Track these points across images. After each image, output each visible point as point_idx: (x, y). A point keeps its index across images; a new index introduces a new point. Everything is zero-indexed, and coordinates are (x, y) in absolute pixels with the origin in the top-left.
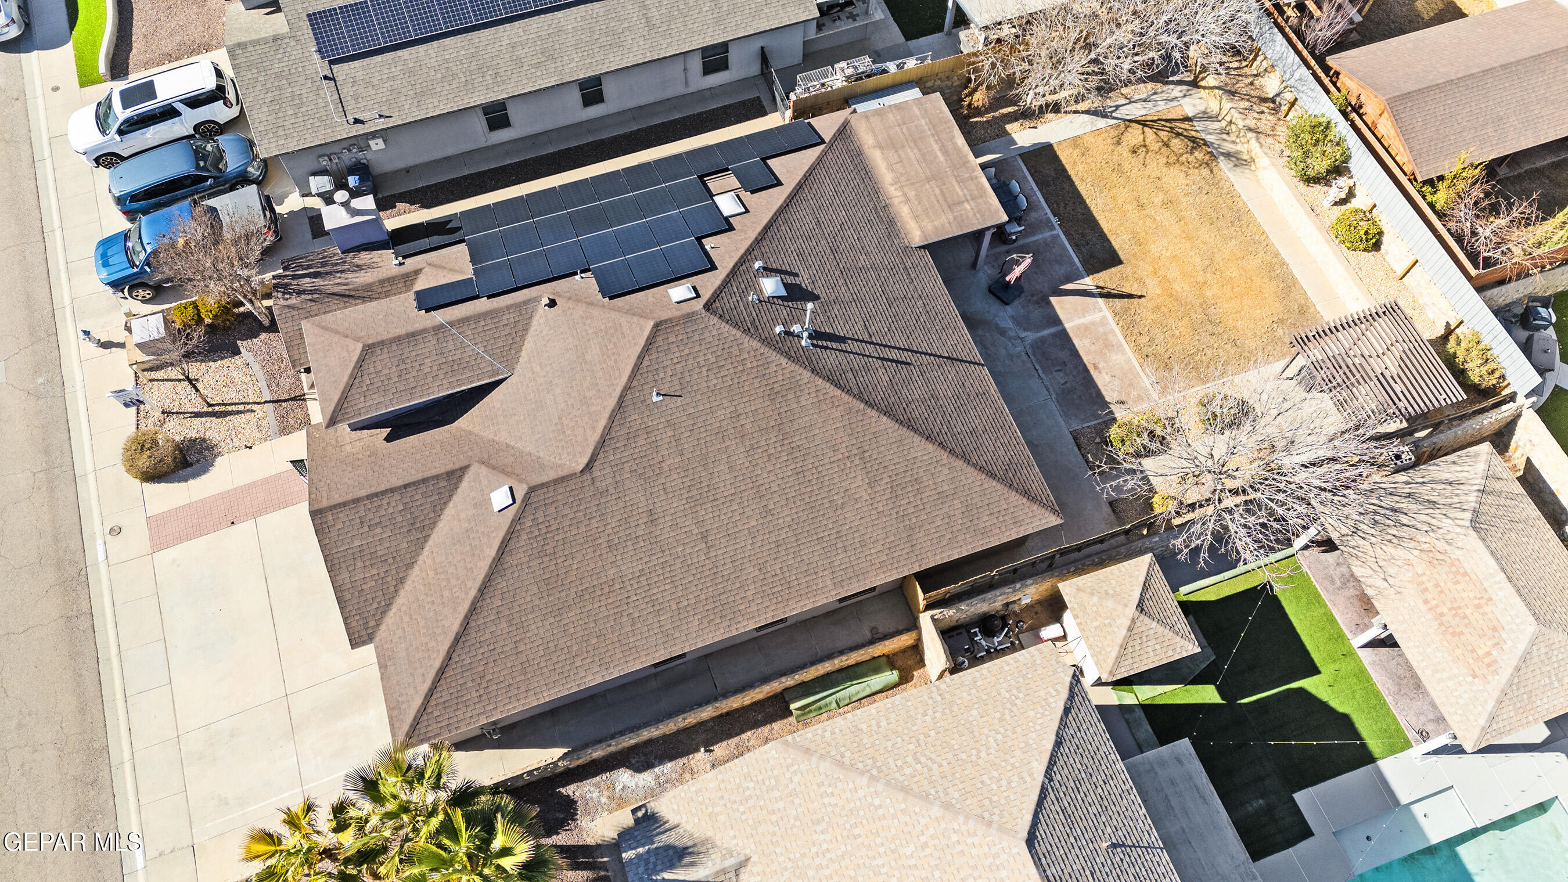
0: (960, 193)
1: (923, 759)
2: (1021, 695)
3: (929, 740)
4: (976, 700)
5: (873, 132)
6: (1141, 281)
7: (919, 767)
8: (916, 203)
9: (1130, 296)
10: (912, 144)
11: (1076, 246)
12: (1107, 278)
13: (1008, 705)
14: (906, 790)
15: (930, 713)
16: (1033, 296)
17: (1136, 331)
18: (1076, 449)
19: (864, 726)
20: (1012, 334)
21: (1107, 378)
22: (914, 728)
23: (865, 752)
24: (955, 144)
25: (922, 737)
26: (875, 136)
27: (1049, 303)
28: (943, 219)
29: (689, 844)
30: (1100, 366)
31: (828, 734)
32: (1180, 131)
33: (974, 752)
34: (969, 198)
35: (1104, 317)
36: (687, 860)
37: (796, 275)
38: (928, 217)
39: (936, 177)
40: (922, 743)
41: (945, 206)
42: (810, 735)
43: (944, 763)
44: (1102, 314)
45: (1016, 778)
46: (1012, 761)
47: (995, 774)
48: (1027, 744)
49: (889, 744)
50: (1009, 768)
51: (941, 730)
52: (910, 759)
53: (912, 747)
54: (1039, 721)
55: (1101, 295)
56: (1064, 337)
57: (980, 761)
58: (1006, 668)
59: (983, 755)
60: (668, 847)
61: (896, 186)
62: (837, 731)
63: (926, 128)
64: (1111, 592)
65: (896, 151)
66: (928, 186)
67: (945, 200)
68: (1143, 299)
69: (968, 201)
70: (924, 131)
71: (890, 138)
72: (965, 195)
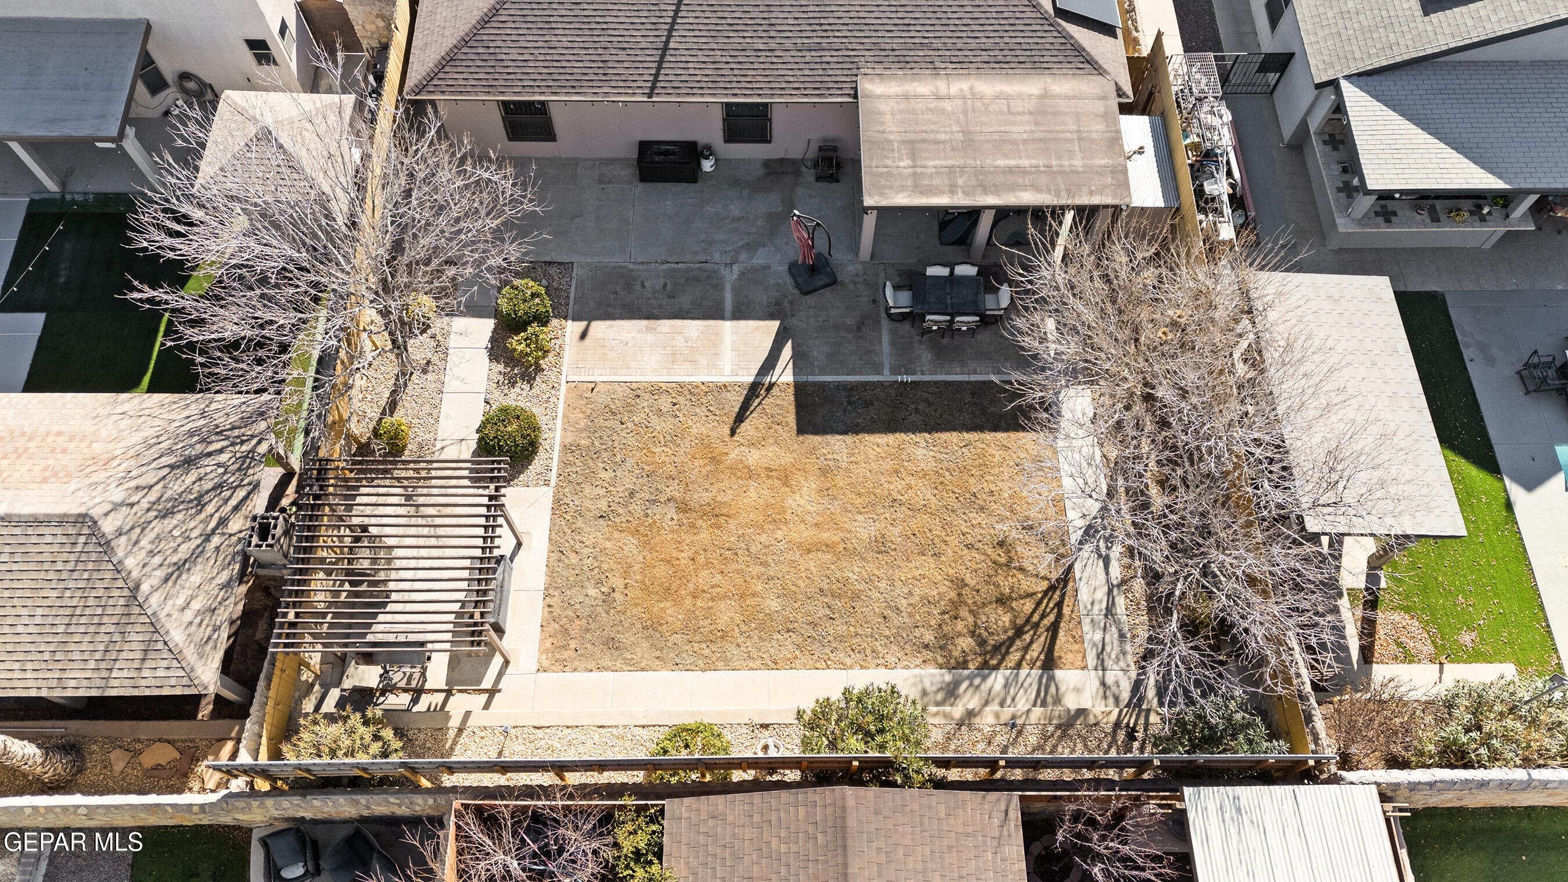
6: (757, 443)
9: (740, 418)
10: (1038, 135)
11: (850, 388)
12: (780, 402)
17: (681, 400)
18: (547, 259)
20: (743, 256)
21: (627, 335)
27: (771, 317)
28: (891, 127)
30: (650, 335)
32: (1027, 637)
34: (920, 170)
35: (722, 374)
38: (901, 112)
39: (969, 142)
41: (913, 137)
44: (728, 372)
55: (756, 385)
61: (967, 92)
63: (1066, 163)
65: (1030, 113)
66: (955, 128)
67: (925, 141)
68: (729, 432)
69: (912, 167)
70: (1060, 157)
71: (1056, 114)
72: (925, 167)
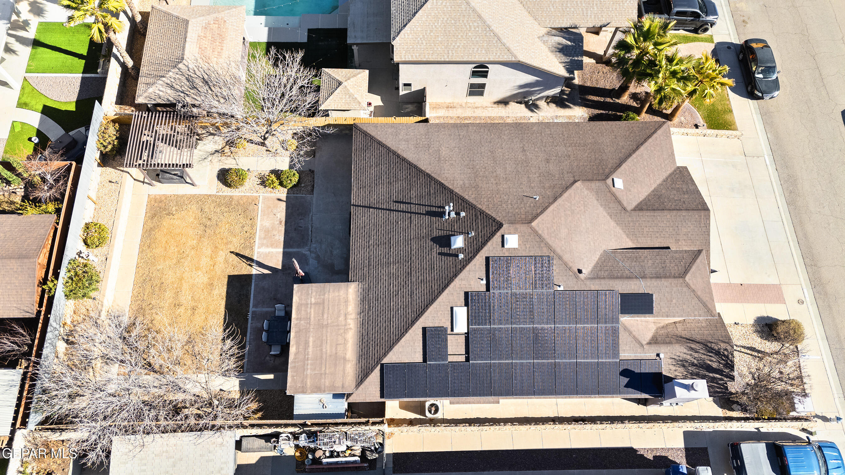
0: (312, 311)
1: (468, 27)
2: (419, 39)
3: (462, 34)
4: (437, 45)
5: (344, 373)
6: (226, 261)
7: (471, 24)
8: (342, 312)
9: (237, 255)
10: (324, 356)
11: (248, 295)
12: (244, 269)
13: (426, 37)
14: (480, 16)
15: (456, 47)
16: (289, 274)
17: (248, 234)
18: (315, 186)
19: (483, 52)
20: (313, 255)
21: (278, 215)
22: (465, 42)
23: (488, 40)
24: (298, 348)
25: (464, 37)
26: (344, 370)
27: (283, 266)
28: (331, 295)
29: (558, 53)
30: (278, 222)
31: (498, 54)
33: (448, 22)
34: (309, 306)
35: (258, 248)
36: (560, 47)
37: (439, 254)
38: (339, 300)
39: (321, 326)
40: (465, 34)
41: (326, 303)
42: (505, 57)
43: (461, 22)
44: (259, 250)
45: (439, 4)
46: (436, 12)
47: (445, 9)
48: (427, 16)
49: (477, 39)
50: (439, 9)
51: (456, 37)
52: (473, 29)
53: (470, 34)
54: (418, 24)
55: (252, 260)
56: (287, 244)
57: (448, 17)
58: (418, 55)
59: (445, 19)
60: (566, 55)
61: (348, 327)
62: (494, 54)
63: (309, 367)
64: (347, 96)
65: (336, 353)
66: (330, 321)
67: (324, 308)
68: (232, 251)
69: (311, 304)
70: (312, 364)
71: (335, 365)
72: (311, 308)
